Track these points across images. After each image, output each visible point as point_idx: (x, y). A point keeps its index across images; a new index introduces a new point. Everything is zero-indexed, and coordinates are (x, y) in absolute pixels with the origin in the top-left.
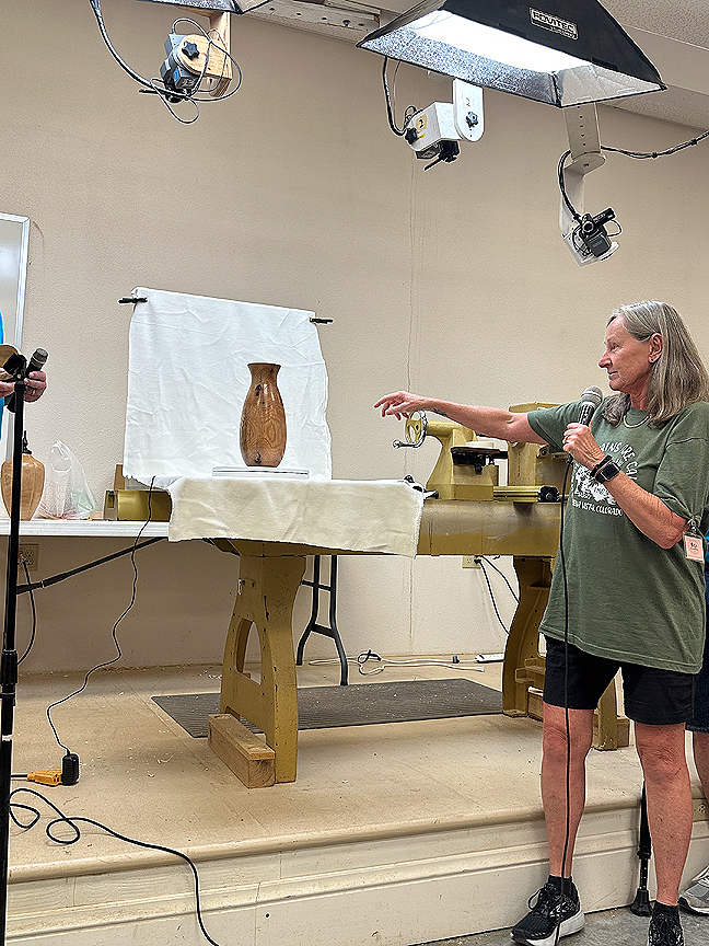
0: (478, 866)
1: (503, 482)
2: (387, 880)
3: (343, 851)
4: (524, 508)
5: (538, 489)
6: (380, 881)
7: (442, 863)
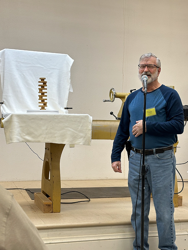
0: (114, 238)
2: (83, 240)
3: (69, 230)
6: (81, 240)
7: (102, 236)
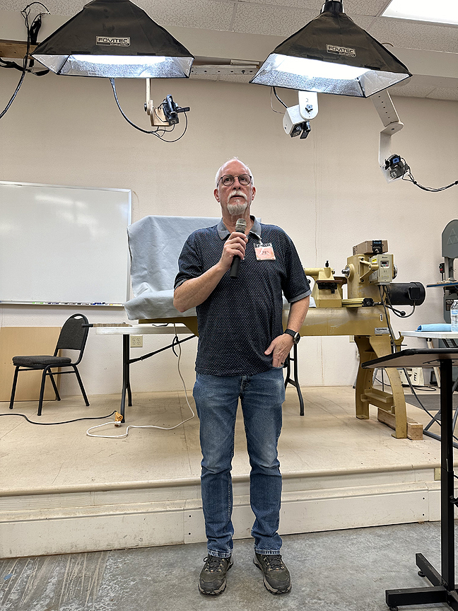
1: (345, 297)
4: (353, 310)
5: (362, 299)
